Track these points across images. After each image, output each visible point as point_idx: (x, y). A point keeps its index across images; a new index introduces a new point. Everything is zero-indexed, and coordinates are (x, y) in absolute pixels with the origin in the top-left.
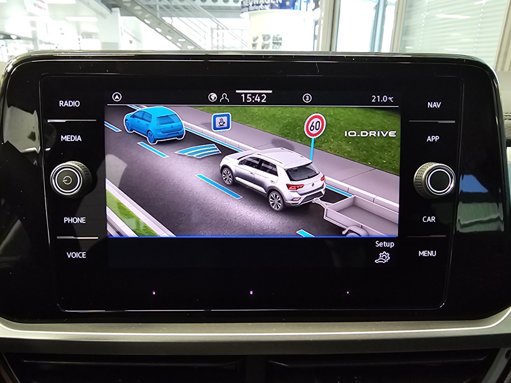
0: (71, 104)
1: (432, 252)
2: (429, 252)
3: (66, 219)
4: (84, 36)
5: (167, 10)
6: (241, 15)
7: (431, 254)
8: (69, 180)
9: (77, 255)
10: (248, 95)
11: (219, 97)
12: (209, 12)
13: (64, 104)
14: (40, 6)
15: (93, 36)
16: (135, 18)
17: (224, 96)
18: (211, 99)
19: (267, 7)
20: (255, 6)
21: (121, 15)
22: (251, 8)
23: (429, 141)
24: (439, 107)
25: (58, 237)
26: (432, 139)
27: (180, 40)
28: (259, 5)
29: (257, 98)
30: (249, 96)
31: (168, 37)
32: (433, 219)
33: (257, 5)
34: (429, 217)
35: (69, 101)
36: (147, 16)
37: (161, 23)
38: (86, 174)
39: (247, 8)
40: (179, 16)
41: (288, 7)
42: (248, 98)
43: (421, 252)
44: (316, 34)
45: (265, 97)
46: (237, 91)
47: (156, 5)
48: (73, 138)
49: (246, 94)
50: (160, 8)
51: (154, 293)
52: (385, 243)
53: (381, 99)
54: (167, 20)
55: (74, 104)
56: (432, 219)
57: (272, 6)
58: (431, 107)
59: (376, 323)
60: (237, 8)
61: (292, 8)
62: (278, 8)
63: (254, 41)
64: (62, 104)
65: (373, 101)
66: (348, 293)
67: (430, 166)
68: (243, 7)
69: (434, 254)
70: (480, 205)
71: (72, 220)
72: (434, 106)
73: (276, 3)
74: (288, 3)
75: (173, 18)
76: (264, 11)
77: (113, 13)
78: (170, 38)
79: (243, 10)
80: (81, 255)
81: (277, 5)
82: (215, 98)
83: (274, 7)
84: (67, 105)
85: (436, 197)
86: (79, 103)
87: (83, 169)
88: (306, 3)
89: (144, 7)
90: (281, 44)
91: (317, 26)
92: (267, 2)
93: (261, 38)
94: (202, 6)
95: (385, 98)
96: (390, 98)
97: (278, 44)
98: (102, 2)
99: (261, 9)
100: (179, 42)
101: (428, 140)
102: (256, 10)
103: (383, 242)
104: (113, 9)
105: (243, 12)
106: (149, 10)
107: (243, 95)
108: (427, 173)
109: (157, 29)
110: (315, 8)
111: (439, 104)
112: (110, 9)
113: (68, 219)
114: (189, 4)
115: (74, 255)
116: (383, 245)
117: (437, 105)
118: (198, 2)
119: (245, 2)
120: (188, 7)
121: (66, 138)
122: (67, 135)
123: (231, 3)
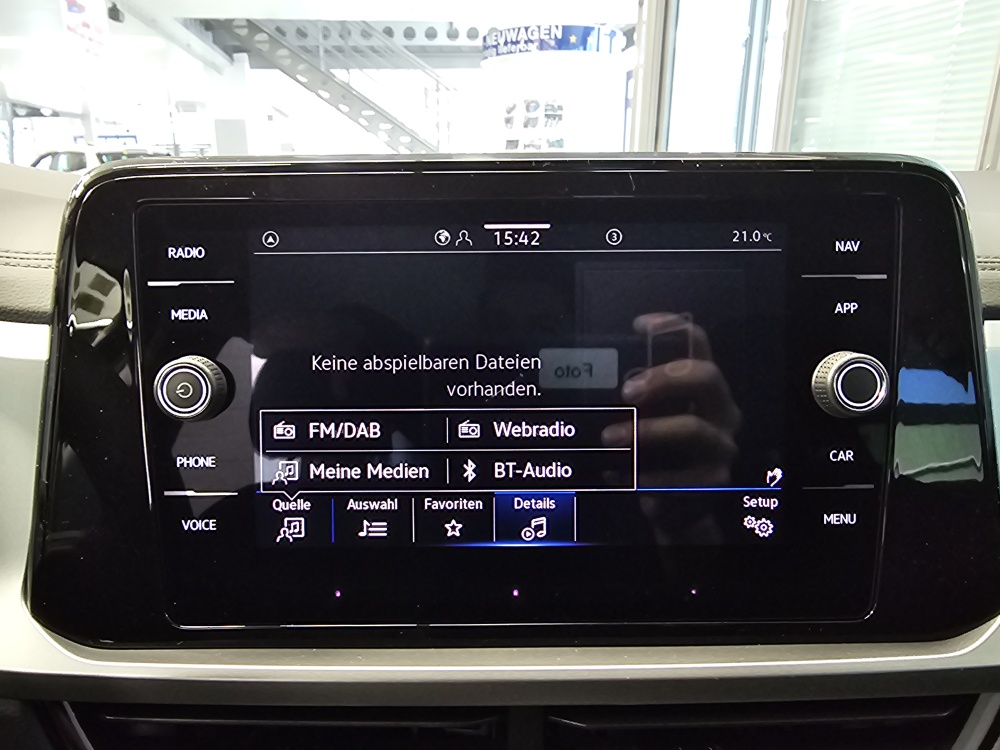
0: (189, 254)
1: (848, 516)
2: (842, 516)
3: (180, 460)
4: (181, 109)
5: (339, 55)
6: (483, 63)
7: (847, 519)
8: (187, 390)
9: (200, 525)
10: (507, 233)
11: (454, 236)
12: (418, 56)
13: (176, 254)
15: (198, 108)
16: (277, 71)
17: (464, 234)
18: (440, 240)
19: (533, 47)
20: (509, 45)
21: (252, 67)
22: (503, 49)
23: (839, 312)
24: (856, 249)
25: (166, 493)
26: (845, 309)
27: (364, 113)
28: (517, 42)
29: (523, 239)
30: (509, 235)
31: (341, 106)
32: (849, 455)
33: (512, 43)
34: (842, 452)
35: (186, 249)
36: (301, 67)
37: (327, 80)
38: (218, 379)
39: (495, 50)
40: (361, 67)
41: (574, 47)
42: (506, 237)
43: (829, 516)
44: (630, 97)
45: (538, 236)
46: (487, 226)
47: (318, 47)
48: (192, 315)
49: (503, 232)
50: (326, 51)
51: (338, 594)
52: (760, 499)
53: (749, 236)
54: (340, 74)
55: (194, 252)
56: (847, 456)
57: (543, 45)
58: (842, 249)
59: (747, 647)
60: (474, 50)
61: (582, 48)
62: (553, 48)
63: (509, 112)
64: (173, 253)
65: (734, 240)
66: (694, 592)
67: (841, 358)
68: (486, 48)
69: (852, 520)
70: (938, 428)
71: (192, 462)
72: (847, 248)
73: (548, 37)
74: (573, 39)
75: (351, 70)
76: (526, 53)
77: (235, 64)
78: (345, 109)
79: (487, 53)
80: (207, 525)
81: (553, 43)
82: (447, 239)
83: (545, 45)
84: (182, 254)
85: (855, 415)
86: (203, 251)
87: (212, 370)
88: (609, 38)
89: (293, 50)
90: (560, 117)
91: (632, 81)
92: (532, 38)
93: (521, 107)
94: (406, 47)
95: (757, 234)
96: (767, 236)
97: (554, 117)
98: (215, 42)
99: (520, 51)
100: (364, 117)
101: (837, 310)
102: (511, 52)
103: (757, 499)
104: (235, 55)
105: (486, 58)
106: (305, 56)
107: (498, 233)
108: (836, 372)
109: (321, 92)
110: (627, 47)
111: (856, 244)
112: (231, 57)
113: (184, 460)
114: (381, 44)
115: (194, 525)
116: (758, 504)
117: (852, 246)
118: (399, 39)
119: (491, 38)
120: (379, 49)
121: (181, 314)
122: (181, 309)
123: (463, 41)
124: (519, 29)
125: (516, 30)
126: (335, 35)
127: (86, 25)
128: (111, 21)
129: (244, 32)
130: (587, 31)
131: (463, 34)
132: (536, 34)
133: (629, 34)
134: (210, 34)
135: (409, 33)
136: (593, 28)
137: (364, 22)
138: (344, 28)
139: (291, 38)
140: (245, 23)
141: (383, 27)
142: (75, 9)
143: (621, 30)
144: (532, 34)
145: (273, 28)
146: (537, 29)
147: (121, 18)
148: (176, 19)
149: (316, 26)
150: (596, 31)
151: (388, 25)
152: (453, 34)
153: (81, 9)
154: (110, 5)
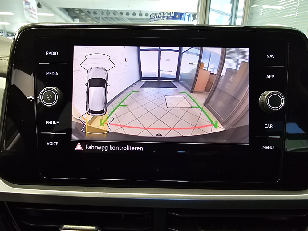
0: (53, 54)
1: (271, 147)
2: (269, 147)
3: (47, 122)
5: (107, 20)
8: (50, 97)
9: (53, 144)
14: (33, 17)
19: (165, 19)
20: (158, 18)
22: (156, 19)
24: (273, 57)
25: (42, 133)
26: (270, 77)
28: (160, 17)
32: (271, 126)
34: (269, 125)
35: (52, 52)
39: (153, 19)
41: (177, 19)
43: (264, 147)
47: (100, 17)
48: (53, 73)
50: (102, 19)
57: (168, 18)
60: (147, 19)
61: (180, 19)
62: (171, 19)
64: (48, 53)
67: (268, 93)
68: (151, 18)
71: (51, 122)
72: (270, 57)
73: (170, 16)
74: (177, 16)
76: (163, 20)
79: (151, 20)
80: (55, 144)
81: (171, 18)
86: (58, 53)
87: (59, 92)
88: (188, 17)
89: (93, 18)
92: (165, 16)
94: (127, 18)
98: (69, 15)
99: (161, 20)
101: (267, 77)
102: (158, 20)
104: (75, 19)
106: (96, 20)
108: (267, 97)
110: (194, 20)
111: (273, 56)
112: (73, 19)
113: (48, 122)
114: (119, 17)
115: (51, 144)
117: (272, 56)
118: (124, 15)
119: (152, 16)
120: (118, 19)
121: (49, 73)
122: (50, 72)
123: (144, 16)
124: (161, 13)
125: (160, 13)
126: (105, 13)
127: (30, 9)
128: (38, 8)
129: (78, 12)
130: (182, 14)
131: (144, 15)
132: (166, 15)
133: (194, 16)
134: (68, 13)
135: (128, 14)
136: (184, 13)
137: (114, 10)
138: (108, 12)
139: (92, 15)
140: (78, 10)
141: (120, 12)
142: (27, 4)
143: (192, 14)
144: (165, 15)
145: (87, 11)
146: (166, 13)
147: (41, 7)
148: (57, 8)
149: (100, 11)
150: (184, 14)
151: (121, 11)
152: (141, 15)
153: (29, 4)
154: (38, 3)
